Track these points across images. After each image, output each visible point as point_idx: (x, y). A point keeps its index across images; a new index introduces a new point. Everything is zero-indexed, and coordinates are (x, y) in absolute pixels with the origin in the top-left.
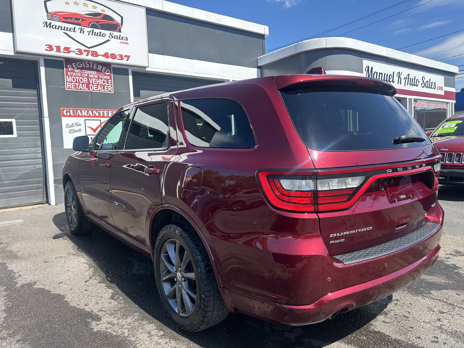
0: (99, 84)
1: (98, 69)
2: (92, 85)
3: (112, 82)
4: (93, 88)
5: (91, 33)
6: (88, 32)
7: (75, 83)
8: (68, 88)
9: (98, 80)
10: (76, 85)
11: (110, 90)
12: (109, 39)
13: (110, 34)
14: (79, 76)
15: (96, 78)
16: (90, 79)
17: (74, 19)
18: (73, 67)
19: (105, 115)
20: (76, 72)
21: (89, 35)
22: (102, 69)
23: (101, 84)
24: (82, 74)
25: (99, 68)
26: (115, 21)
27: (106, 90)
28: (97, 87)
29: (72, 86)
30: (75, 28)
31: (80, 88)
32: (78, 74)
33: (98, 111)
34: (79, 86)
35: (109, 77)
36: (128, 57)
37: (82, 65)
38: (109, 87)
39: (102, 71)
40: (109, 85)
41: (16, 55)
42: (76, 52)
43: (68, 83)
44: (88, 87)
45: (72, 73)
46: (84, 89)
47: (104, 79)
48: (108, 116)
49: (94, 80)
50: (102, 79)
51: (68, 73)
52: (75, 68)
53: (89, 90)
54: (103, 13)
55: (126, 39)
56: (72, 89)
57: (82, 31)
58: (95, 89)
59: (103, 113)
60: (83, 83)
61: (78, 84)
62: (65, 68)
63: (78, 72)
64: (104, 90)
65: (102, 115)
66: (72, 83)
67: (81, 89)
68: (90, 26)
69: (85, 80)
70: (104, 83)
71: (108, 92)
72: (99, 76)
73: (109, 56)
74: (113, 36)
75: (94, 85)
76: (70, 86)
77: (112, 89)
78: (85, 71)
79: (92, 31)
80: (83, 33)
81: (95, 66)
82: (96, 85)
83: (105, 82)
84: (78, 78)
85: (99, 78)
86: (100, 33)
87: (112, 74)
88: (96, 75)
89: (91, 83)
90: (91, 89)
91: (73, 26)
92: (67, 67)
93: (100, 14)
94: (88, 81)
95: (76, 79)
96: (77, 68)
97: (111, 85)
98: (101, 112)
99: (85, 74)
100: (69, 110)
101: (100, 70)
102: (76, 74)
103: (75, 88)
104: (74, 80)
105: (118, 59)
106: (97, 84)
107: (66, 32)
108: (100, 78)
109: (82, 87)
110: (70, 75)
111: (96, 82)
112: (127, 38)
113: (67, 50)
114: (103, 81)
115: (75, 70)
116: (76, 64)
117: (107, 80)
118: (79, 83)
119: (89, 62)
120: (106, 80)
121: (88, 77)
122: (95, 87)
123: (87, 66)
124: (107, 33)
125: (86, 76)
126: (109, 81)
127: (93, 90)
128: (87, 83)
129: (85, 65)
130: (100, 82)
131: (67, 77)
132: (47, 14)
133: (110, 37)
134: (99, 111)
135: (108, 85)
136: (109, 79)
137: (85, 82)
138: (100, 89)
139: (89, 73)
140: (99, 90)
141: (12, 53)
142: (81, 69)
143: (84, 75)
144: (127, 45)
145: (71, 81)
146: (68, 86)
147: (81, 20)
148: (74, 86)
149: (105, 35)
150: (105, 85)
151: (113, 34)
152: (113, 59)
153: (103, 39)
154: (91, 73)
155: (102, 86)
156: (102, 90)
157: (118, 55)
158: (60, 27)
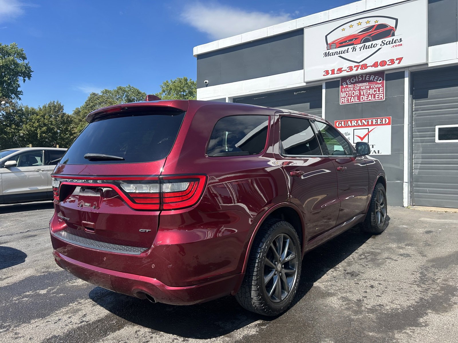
0: (370, 94)
1: (370, 80)
2: (363, 96)
3: (383, 89)
4: (364, 99)
5: (363, 48)
6: (360, 48)
7: (348, 97)
8: (342, 102)
9: (369, 90)
10: (348, 99)
11: (381, 98)
12: (381, 47)
13: (382, 42)
14: (352, 90)
15: (367, 89)
16: (361, 91)
17: (348, 41)
18: (347, 84)
19: (374, 123)
20: (349, 87)
21: (360, 50)
22: (374, 79)
23: (372, 93)
24: (354, 88)
25: (372, 78)
26: (389, 27)
27: (376, 99)
28: (368, 97)
29: (345, 100)
30: (348, 49)
31: (352, 100)
32: (351, 89)
33: (366, 120)
34: (351, 99)
35: (381, 84)
36: (400, 59)
37: (355, 80)
38: (380, 94)
39: (375, 80)
40: (381, 92)
41: (307, 84)
42: (347, 70)
43: (342, 99)
44: (359, 99)
45: (346, 89)
46: (355, 101)
47: (376, 88)
48: (377, 124)
49: (366, 91)
50: (373, 88)
51: (343, 90)
52: (349, 84)
53: (360, 101)
54: (377, 24)
55: (400, 41)
56: (345, 103)
57: (354, 49)
58: (365, 100)
59: (372, 122)
60: (355, 96)
61: (350, 98)
62: (340, 86)
63: (351, 87)
64: (375, 99)
65: (370, 124)
66: (345, 98)
67: (352, 102)
68: (362, 42)
69: (357, 93)
70: (374, 92)
71: (379, 99)
72: (371, 86)
73: (379, 64)
74: (385, 42)
75: (365, 96)
76: (343, 101)
77: (383, 96)
78: (357, 84)
79: (363, 46)
80: (355, 51)
81: (367, 77)
82: (367, 96)
83: (376, 91)
84: (350, 92)
85: (370, 88)
86: (372, 44)
87: (385, 81)
88: (368, 86)
89: (362, 94)
90: (361, 100)
91: (346, 48)
92: (342, 85)
93: (373, 26)
94: (360, 93)
95: (349, 93)
96: (350, 83)
97: (383, 92)
98: (370, 120)
99: (357, 87)
100: (341, 122)
101: (372, 80)
102: (349, 89)
103: (347, 102)
104: (347, 95)
105: (389, 65)
106: (368, 94)
107: (341, 55)
108: (372, 88)
109: (353, 100)
110: (344, 91)
111: (367, 93)
112: (401, 39)
113: (340, 70)
114: (375, 90)
115: (349, 85)
116: (350, 81)
117: (379, 88)
118: (351, 96)
119: (362, 75)
120: (377, 89)
121: (359, 90)
122: (365, 98)
123: (360, 79)
124: (379, 42)
125: (358, 88)
126: (381, 88)
127: (364, 101)
128: (358, 95)
129: (358, 79)
130: (371, 91)
131: (342, 93)
132: (326, 46)
133: (382, 45)
134: (368, 120)
135: (379, 93)
136: (381, 86)
137: (356, 95)
138: (371, 98)
139: (361, 86)
140: (370, 100)
141: (305, 84)
142: (354, 83)
143: (356, 89)
144: (401, 46)
145: (344, 97)
146: (342, 101)
147: (354, 39)
148: (347, 100)
149: (377, 45)
150: (376, 94)
151: (385, 41)
152: (383, 66)
153: (374, 50)
154: (363, 85)
155: (373, 95)
156: (373, 99)
157: (388, 61)
158: (336, 53)
